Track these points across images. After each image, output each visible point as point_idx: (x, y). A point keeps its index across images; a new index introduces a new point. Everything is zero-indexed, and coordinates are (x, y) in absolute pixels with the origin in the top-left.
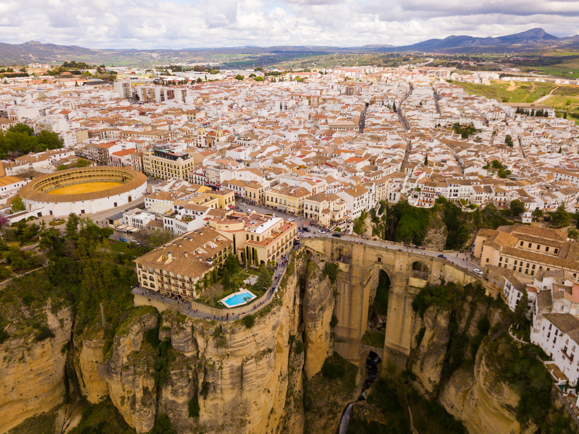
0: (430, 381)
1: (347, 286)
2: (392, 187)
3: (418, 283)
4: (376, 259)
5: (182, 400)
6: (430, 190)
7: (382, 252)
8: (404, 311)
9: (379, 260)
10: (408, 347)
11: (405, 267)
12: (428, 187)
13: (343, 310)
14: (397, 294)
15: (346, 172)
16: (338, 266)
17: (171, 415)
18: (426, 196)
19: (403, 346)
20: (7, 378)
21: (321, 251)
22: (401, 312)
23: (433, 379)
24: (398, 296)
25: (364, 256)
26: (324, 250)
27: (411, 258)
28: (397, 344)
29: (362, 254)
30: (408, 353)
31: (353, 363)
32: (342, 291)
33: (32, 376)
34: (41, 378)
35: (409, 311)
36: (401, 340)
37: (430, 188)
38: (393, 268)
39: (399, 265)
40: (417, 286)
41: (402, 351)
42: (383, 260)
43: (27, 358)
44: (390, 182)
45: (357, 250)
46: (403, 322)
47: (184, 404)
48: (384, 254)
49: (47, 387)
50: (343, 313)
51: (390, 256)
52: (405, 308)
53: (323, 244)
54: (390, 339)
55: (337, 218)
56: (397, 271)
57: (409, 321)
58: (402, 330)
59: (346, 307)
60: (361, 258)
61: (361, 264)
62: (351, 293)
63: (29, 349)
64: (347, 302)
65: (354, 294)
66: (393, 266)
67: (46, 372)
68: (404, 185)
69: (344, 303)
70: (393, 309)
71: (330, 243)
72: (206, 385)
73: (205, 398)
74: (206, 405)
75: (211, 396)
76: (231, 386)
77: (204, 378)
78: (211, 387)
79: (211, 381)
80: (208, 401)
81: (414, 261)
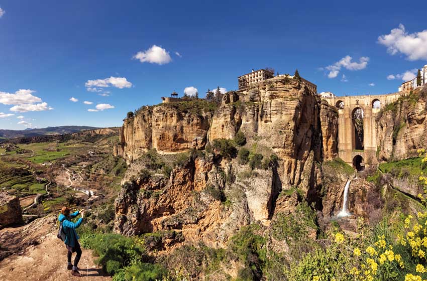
1: (343, 119)
3: (376, 111)
4: (356, 103)
5: (250, 122)
8: (372, 126)
10: (376, 146)
11: (369, 103)
13: (342, 133)
14: (368, 118)
16: (338, 111)
17: (244, 131)
19: (374, 146)
25: (350, 103)
26: (331, 104)
28: (370, 146)
29: (349, 101)
30: (376, 149)
32: (341, 122)
36: (372, 143)
38: (364, 105)
40: (376, 113)
41: (373, 149)
42: (359, 102)
47: (250, 124)
48: (359, 99)
50: (342, 135)
51: (362, 99)
52: (372, 124)
53: (331, 101)
58: (372, 137)
59: (343, 131)
61: (349, 106)
62: (345, 123)
64: (343, 128)
65: (347, 123)
70: (366, 127)
72: (263, 112)
73: (261, 120)
74: (261, 124)
75: (264, 119)
76: (275, 112)
77: (262, 108)
78: (265, 113)
79: (265, 110)
80: (263, 123)
81: (373, 99)
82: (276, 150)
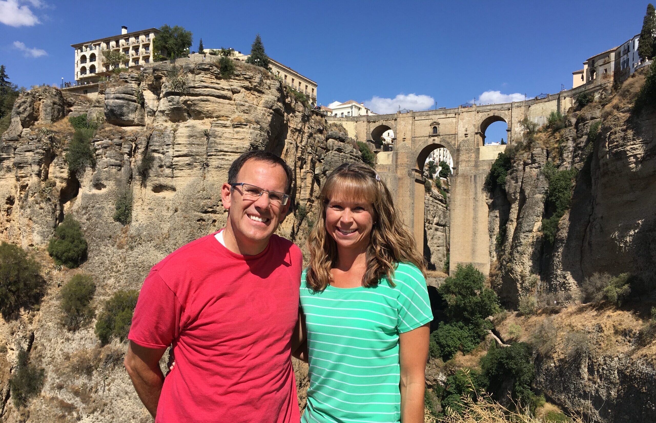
3: (493, 152)
4: (429, 131)
5: (106, 188)
7: (438, 116)
8: (475, 198)
9: (435, 130)
10: (486, 260)
11: (471, 130)
14: (462, 175)
19: (479, 260)
22: (472, 201)
24: (465, 176)
25: (413, 131)
27: (480, 115)
28: (469, 261)
29: (410, 127)
36: (474, 251)
38: (455, 138)
39: (464, 129)
40: (491, 158)
42: (441, 129)
45: (403, 123)
46: (475, 218)
47: (107, 196)
48: (441, 119)
51: (450, 120)
52: (476, 194)
53: (356, 128)
56: (460, 140)
57: (483, 213)
60: (408, 136)
61: (408, 143)
65: (401, 193)
66: (456, 134)
70: (458, 202)
71: (364, 123)
72: (148, 157)
73: (143, 184)
74: (141, 198)
76: (187, 160)
77: (147, 148)
78: (156, 164)
79: (156, 155)
80: (148, 192)
81: (484, 118)
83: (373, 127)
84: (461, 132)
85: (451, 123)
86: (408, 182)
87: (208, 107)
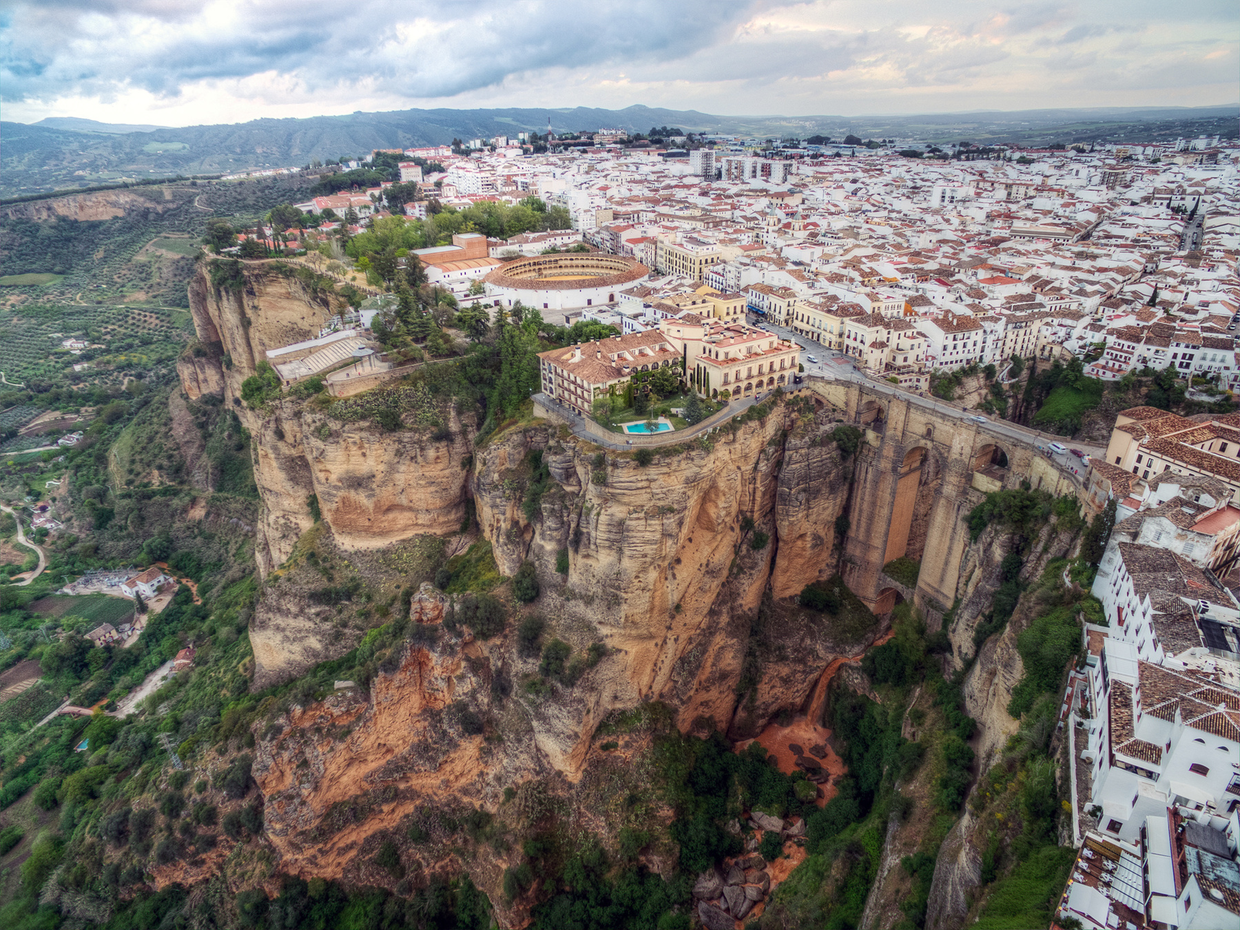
0: (960, 652)
1: (871, 470)
2: (1048, 334)
3: (986, 484)
4: (923, 430)
5: (549, 546)
6: (1125, 348)
7: (934, 418)
8: (954, 529)
9: (929, 432)
10: (952, 595)
11: (967, 451)
12: (1122, 342)
13: (861, 511)
15: (964, 296)
16: (864, 434)
17: (537, 563)
18: (1115, 359)
19: (945, 591)
20: (397, 476)
21: (841, 405)
22: (950, 530)
23: (964, 650)
24: (947, 498)
25: (906, 423)
26: (847, 404)
27: (982, 437)
28: (936, 586)
29: (902, 418)
30: (949, 604)
31: (866, 603)
32: (863, 477)
33: (422, 482)
34: (433, 489)
35: (962, 533)
36: (942, 580)
37: (1127, 343)
38: (949, 451)
39: (959, 447)
40: (984, 489)
41: (941, 598)
42: (937, 435)
43: (420, 459)
44: (1047, 324)
45: (896, 410)
46: (950, 548)
47: (551, 553)
48: (938, 422)
49: (438, 503)
50: (860, 515)
51: (947, 428)
52: (956, 524)
53: (847, 394)
54: (928, 576)
55: (900, 362)
56: (954, 456)
57: (958, 548)
58: (947, 563)
59: (865, 506)
60: (900, 426)
61: (899, 436)
62: (876, 483)
63: (422, 449)
64: (867, 498)
65: (882, 486)
66: (949, 448)
67: (439, 484)
68: (1075, 333)
69: (862, 499)
70: (937, 523)
71: (857, 392)
72: (578, 534)
73: (576, 551)
74: (577, 562)
75: (582, 551)
76: (607, 544)
77: (578, 524)
78: (585, 538)
79: (585, 530)
80: (579, 557)
81: (984, 443)
82: (604, 631)
83: (865, 399)
84: (956, 448)
85: (947, 432)
86: (890, 478)
87: (626, 499)
